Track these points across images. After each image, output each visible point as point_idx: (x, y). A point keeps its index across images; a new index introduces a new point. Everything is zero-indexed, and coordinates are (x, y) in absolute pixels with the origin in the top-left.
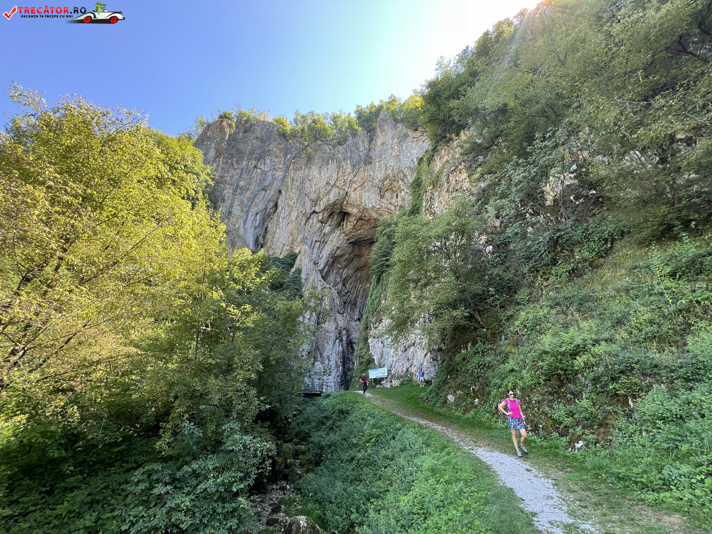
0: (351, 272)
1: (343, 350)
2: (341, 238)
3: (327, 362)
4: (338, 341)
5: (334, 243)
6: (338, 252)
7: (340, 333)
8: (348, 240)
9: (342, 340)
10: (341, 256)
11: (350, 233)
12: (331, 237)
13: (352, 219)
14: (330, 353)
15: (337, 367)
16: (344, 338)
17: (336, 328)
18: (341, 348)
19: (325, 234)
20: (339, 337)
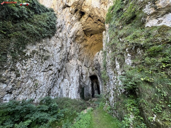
0: (82, 46)
1: (80, 76)
2: (80, 26)
3: (71, 80)
4: (77, 71)
5: (77, 27)
6: (78, 33)
7: (78, 67)
8: (83, 28)
9: (79, 71)
10: (79, 36)
11: (84, 24)
12: (76, 23)
13: (86, 16)
14: (73, 76)
15: (77, 83)
16: (80, 70)
17: (77, 64)
18: (79, 75)
19: (72, 20)
20: (78, 69)
